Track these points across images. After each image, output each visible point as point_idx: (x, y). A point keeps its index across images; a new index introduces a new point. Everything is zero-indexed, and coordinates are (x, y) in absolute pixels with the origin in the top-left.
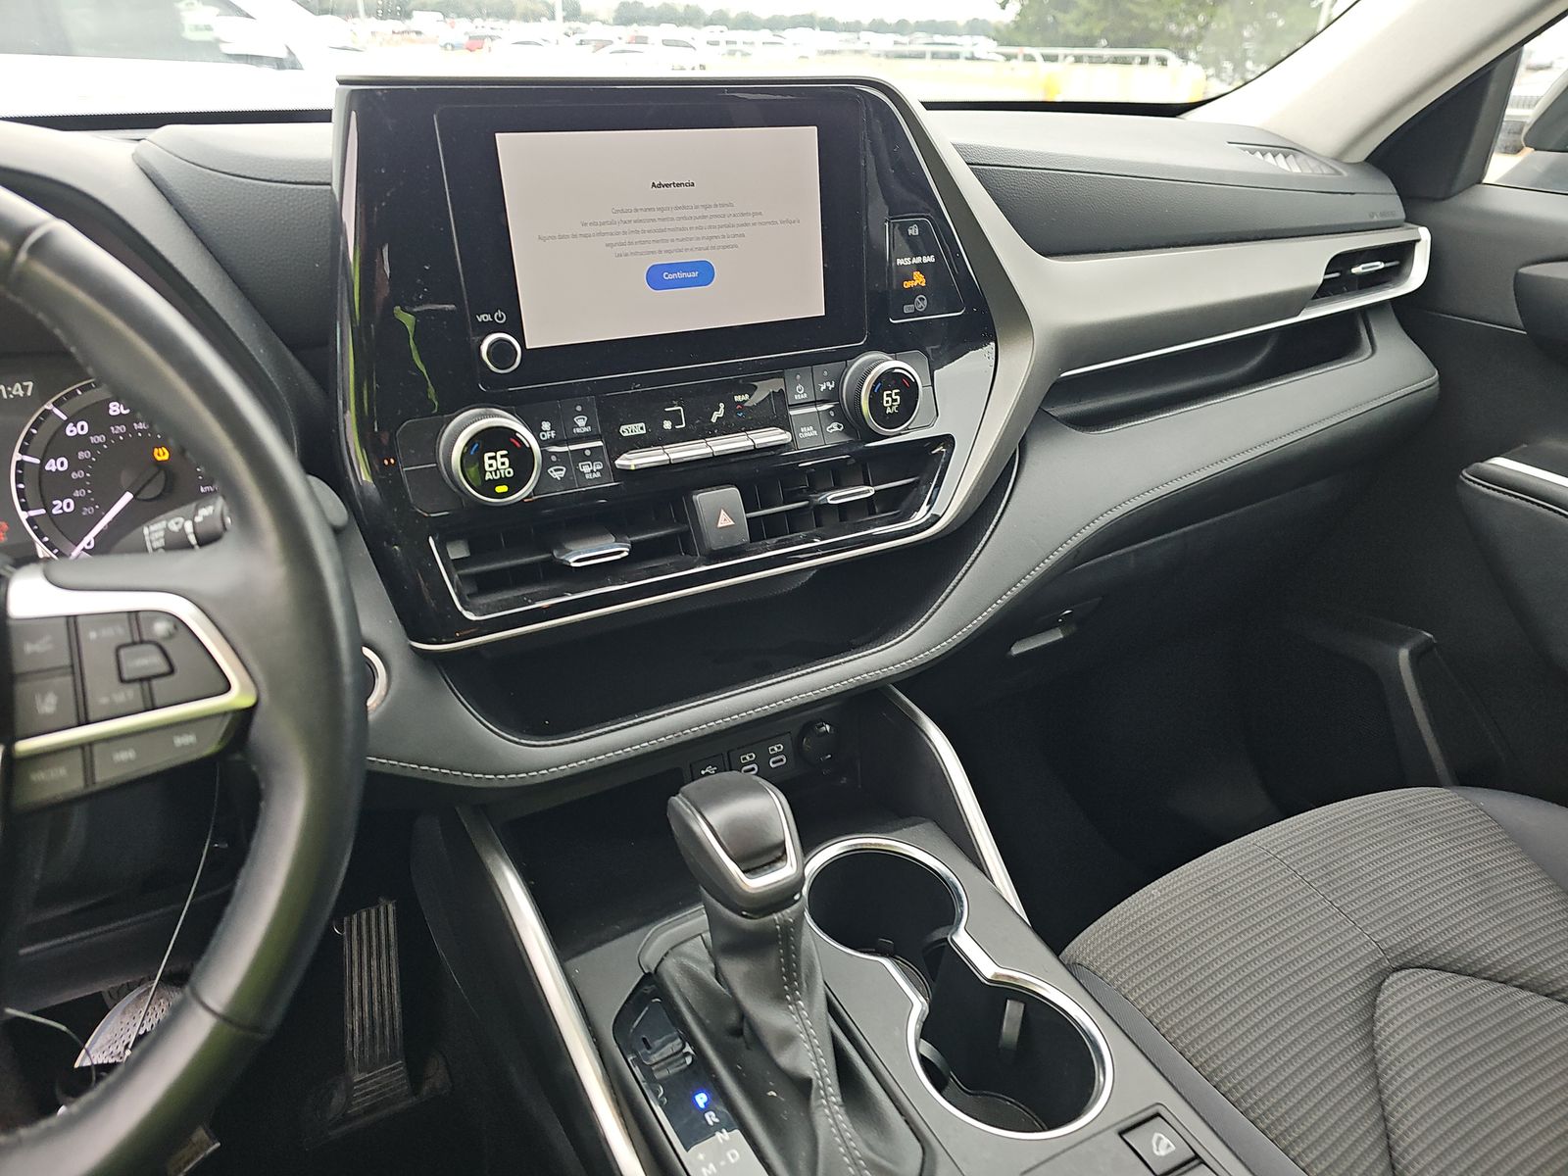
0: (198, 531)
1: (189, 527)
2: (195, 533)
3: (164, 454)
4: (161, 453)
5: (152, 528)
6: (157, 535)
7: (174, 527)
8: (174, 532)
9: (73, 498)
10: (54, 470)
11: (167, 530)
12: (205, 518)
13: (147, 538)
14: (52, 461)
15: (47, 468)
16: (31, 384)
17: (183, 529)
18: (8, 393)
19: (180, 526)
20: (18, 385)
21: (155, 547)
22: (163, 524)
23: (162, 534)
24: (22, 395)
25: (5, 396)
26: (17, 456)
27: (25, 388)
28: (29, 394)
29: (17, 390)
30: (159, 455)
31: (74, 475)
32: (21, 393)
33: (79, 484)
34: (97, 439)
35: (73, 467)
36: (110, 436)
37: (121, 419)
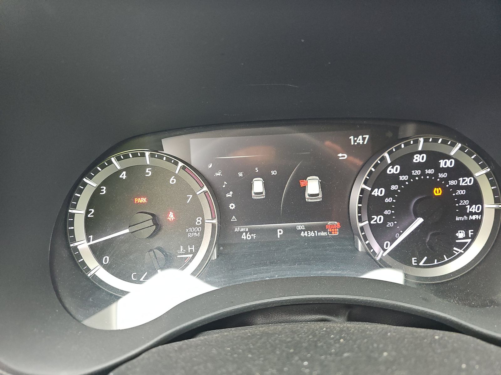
3: (439, 192)
4: (438, 191)
9: (384, 215)
10: (376, 195)
14: (376, 190)
15: (373, 194)
16: (367, 136)
18: (355, 141)
20: (360, 137)
24: (361, 143)
25: (352, 143)
27: (364, 139)
28: (365, 143)
29: (359, 140)
30: (436, 192)
31: (387, 200)
32: (361, 142)
33: (388, 206)
34: (403, 178)
35: (387, 196)
36: (411, 176)
37: (419, 166)
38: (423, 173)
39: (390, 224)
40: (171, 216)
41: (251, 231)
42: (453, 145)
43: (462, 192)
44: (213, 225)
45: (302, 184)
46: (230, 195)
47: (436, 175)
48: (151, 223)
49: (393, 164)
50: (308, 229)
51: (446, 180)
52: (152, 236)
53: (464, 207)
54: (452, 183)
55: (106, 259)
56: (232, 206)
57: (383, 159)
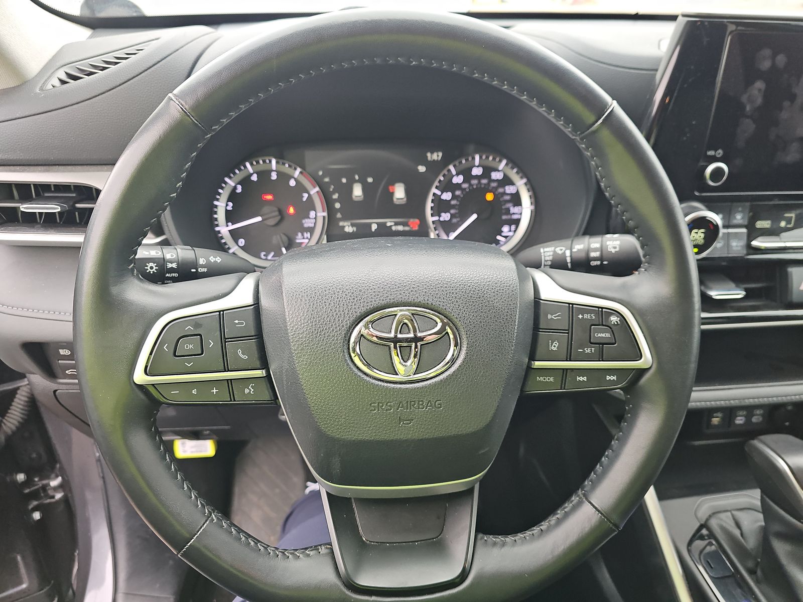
0: (573, 256)
1: (568, 253)
2: (571, 256)
3: (490, 197)
5: (546, 250)
6: (548, 254)
7: (559, 250)
8: (559, 254)
9: (450, 213)
10: (445, 198)
11: (555, 252)
12: (578, 250)
13: (542, 254)
14: (445, 194)
15: (442, 197)
16: (441, 154)
17: (564, 253)
18: (432, 158)
19: (563, 251)
20: (436, 154)
21: (546, 260)
22: (553, 249)
23: (551, 253)
24: (436, 159)
25: (429, 159)
26: (434, 190)
27: (439, 156)
28: (439, 159)
29: (435, 157)
30: (488, 197)
31: (452, 202)
33: (453, 207)
34: (465, 186)
35: (453, 198)
36: (471, 185)
37: (477, 177)
38: (479, 182)
39: (454, 220)
40: (292, 210)
41: (353, 225)
42: (500, 161)
43: (508, 198)
44: (324, 217)
45: (391, 188)
46: (336, 196)
47: (489, 184)
48: (277, 213)
49: (458, 174)
50: (396, 224)
51: (496, 188)
52: (277, 224)
53: (508, 210)
54: (501, 190)
55: (242, 242)
56: (338, 205)
57: (449, 171)
